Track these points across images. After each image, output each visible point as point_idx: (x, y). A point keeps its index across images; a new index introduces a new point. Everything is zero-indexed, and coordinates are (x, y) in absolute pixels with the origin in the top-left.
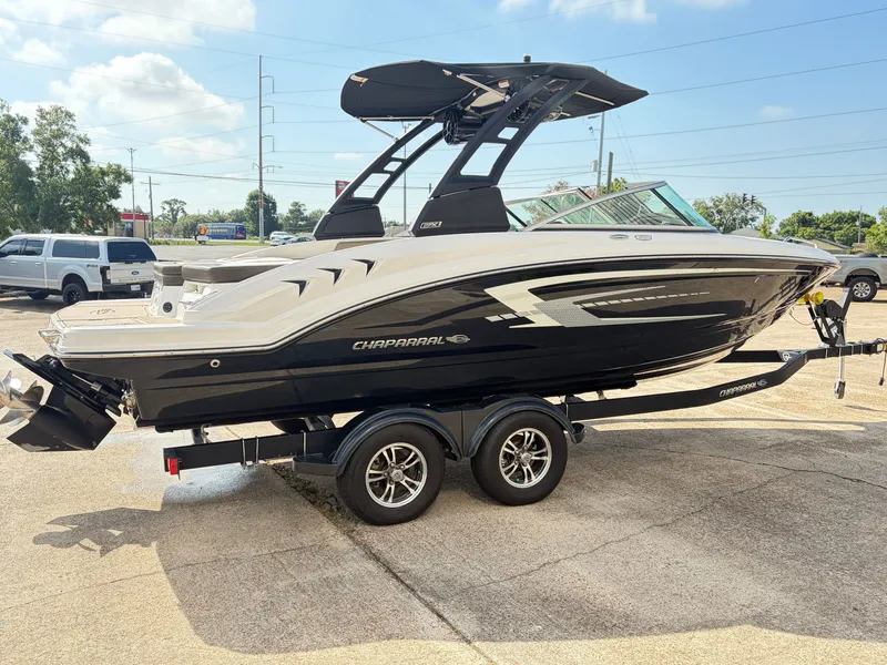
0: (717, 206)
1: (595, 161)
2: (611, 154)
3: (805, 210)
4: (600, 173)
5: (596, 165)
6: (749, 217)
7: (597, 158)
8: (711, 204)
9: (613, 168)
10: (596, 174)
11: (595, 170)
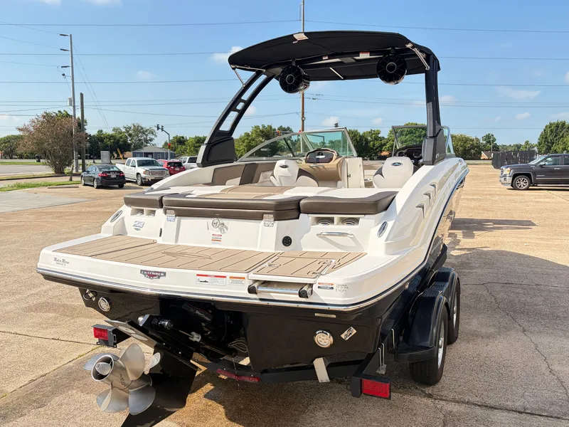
0: (128, 132)
1: (70, 99)
2: (82, 95)
3: (180, 135)
4: (74, 107)
5: (70, 101)
6: (148, 138)
7: (71, 96)
8: (124, 130)
9: (84, 104)
10: (72, 107)
11: (71, 105)
